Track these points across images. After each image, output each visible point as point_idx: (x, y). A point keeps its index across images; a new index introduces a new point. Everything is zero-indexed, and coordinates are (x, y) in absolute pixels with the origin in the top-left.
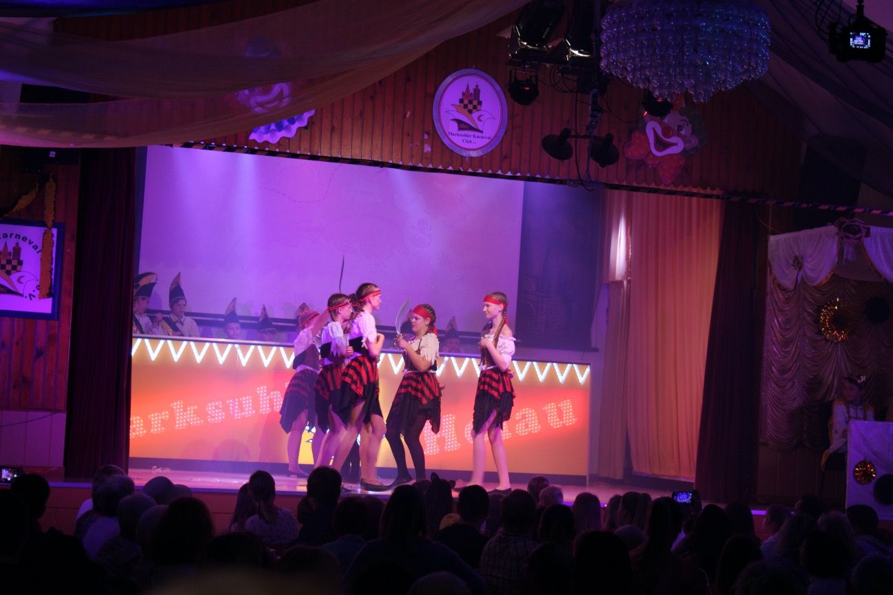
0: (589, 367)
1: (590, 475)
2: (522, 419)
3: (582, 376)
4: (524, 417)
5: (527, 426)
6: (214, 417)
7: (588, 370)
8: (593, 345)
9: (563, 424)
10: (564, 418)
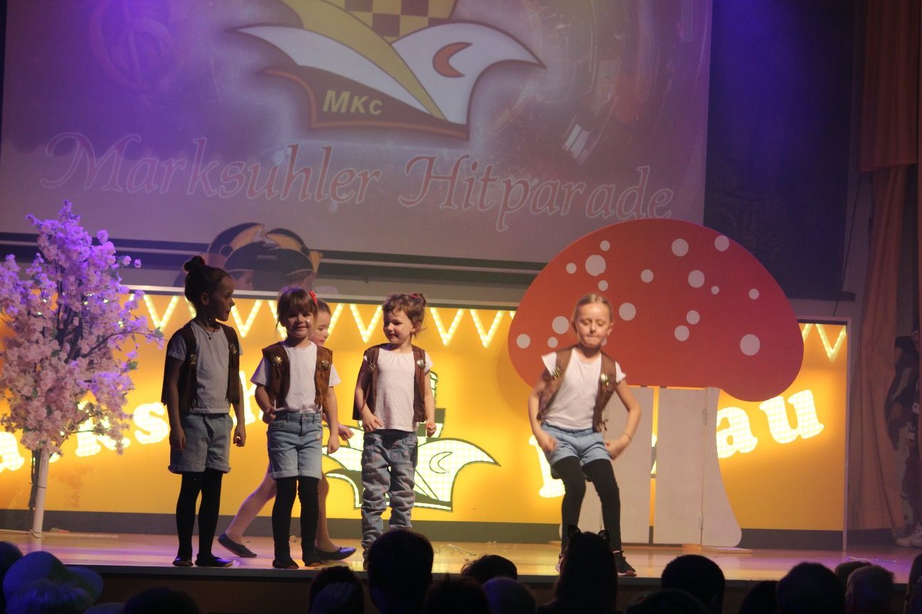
0: (845, 327)
1: (849, 532)
2: (721, 428)
3: (833, 347)
4: (726, 423)
5: (730, 440)
6: (148, 433)
7: (843, 333)
8: (846, 288)
9: (800, 436)
10: (800, 424)
